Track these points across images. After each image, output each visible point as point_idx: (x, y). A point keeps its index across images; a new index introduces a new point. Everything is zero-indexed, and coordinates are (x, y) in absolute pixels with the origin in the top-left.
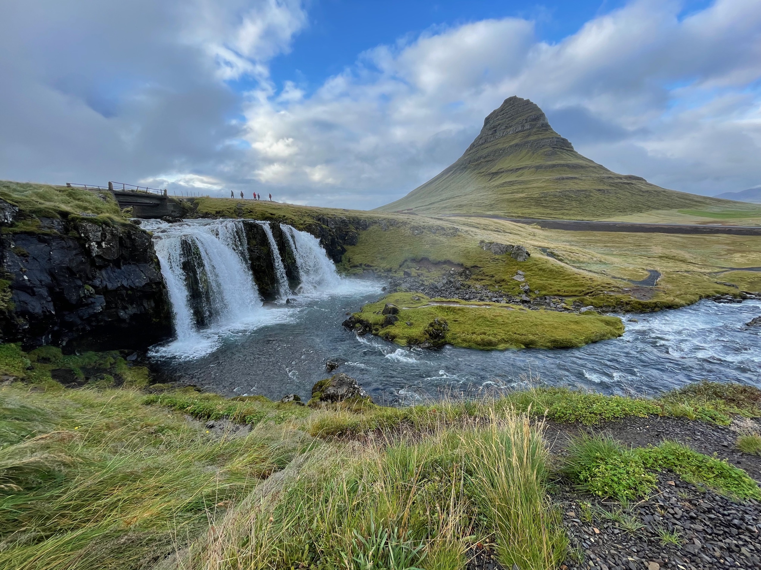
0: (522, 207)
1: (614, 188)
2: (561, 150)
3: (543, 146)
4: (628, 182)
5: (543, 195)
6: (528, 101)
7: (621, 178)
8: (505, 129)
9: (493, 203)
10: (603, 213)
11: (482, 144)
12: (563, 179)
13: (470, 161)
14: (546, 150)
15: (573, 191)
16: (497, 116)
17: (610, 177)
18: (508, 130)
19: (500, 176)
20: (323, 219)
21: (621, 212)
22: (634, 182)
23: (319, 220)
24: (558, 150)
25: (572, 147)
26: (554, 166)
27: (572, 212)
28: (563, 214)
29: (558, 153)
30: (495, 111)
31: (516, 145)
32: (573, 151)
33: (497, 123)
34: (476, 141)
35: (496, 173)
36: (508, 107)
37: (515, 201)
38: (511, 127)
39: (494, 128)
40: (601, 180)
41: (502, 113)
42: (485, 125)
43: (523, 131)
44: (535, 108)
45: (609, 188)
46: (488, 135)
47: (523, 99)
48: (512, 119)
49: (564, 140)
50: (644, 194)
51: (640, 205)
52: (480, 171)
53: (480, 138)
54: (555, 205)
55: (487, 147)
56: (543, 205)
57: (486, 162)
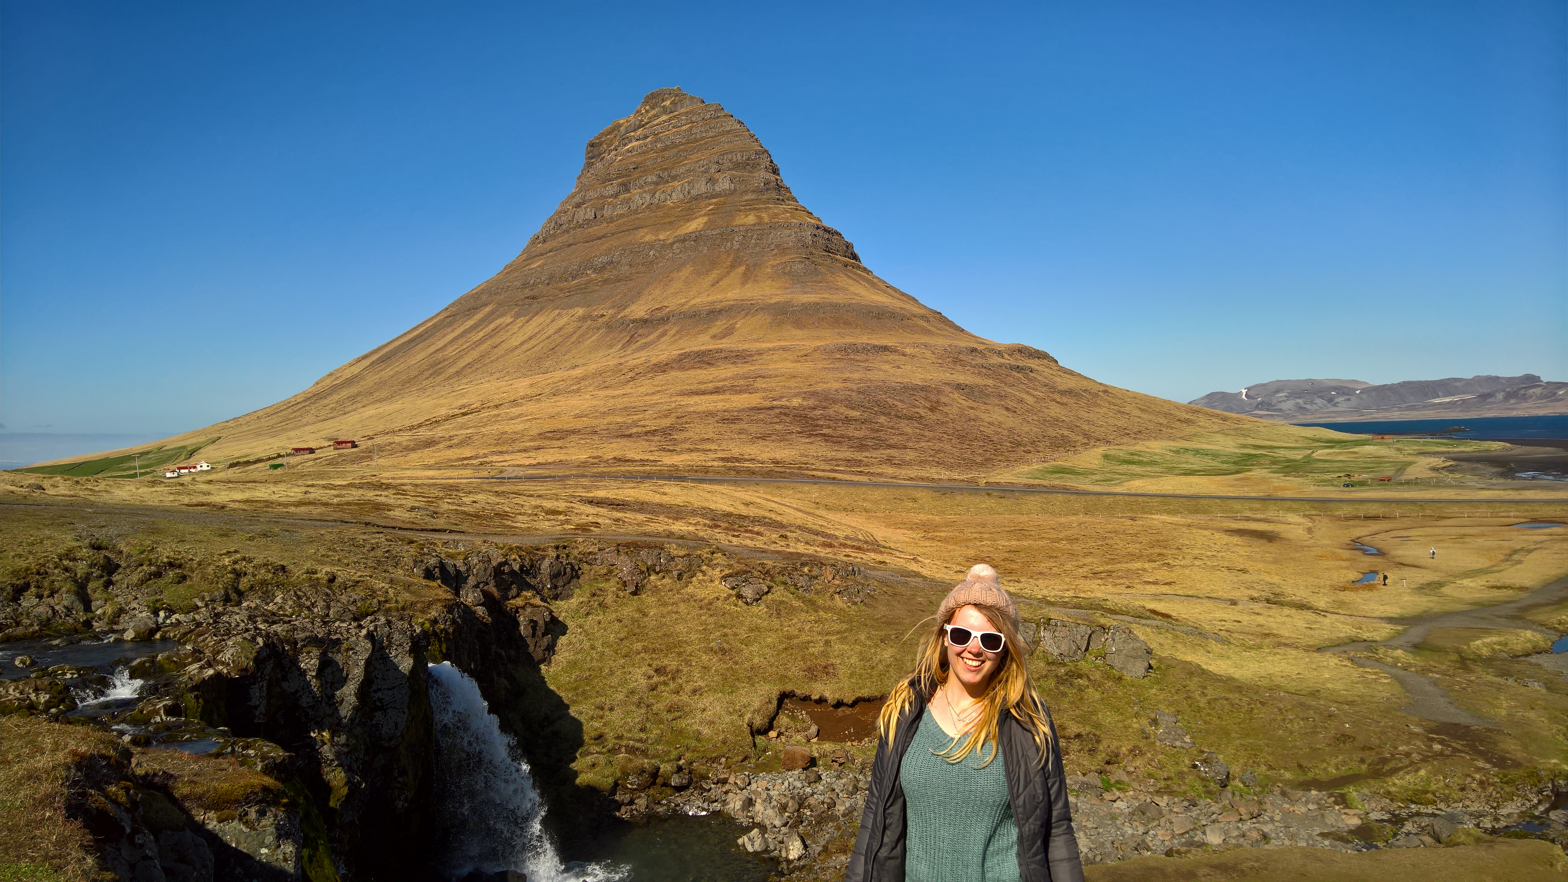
0: (763, 438)
1: (990, 382)
2: (829, 262)
4: (1021, 364)
5: (813, 400)
7: (1000, 354)
8: (654, 183)
9: (666, 422)
11: (587, 223)
12: (856, 350)
13: (550, 276)
14: (787, 259)
15: (894, 388)
16: (625, 141)
17: (974, 350)
18: (668, 188)
19: (661, 331)
22: (1033, 363)
24: (820, 261)
25: (856, 256)
26: (818, 308)
28: (889, 461)
29: (822, 269)
31: (699, 237)
32: (859, 267)
33: (628, 162)
35: (643, 321)
36: (659, 116)
37: (735, 418)
38: (674, 178)
39: (620, 174)
40: (955, 358)
41: (641, 133)
42: (589, 165)
43: (714, 196)
45: (979, 381)
46: (600, 198)
48: (674, 155)
49: (833, 233)
50: (1065, 400)
51: (1066, 433)
52: (590, 311)
53: (576, 202)
54: (857, 434)
55: (604, 236)
56: (825, 431)
57: (606, 281)
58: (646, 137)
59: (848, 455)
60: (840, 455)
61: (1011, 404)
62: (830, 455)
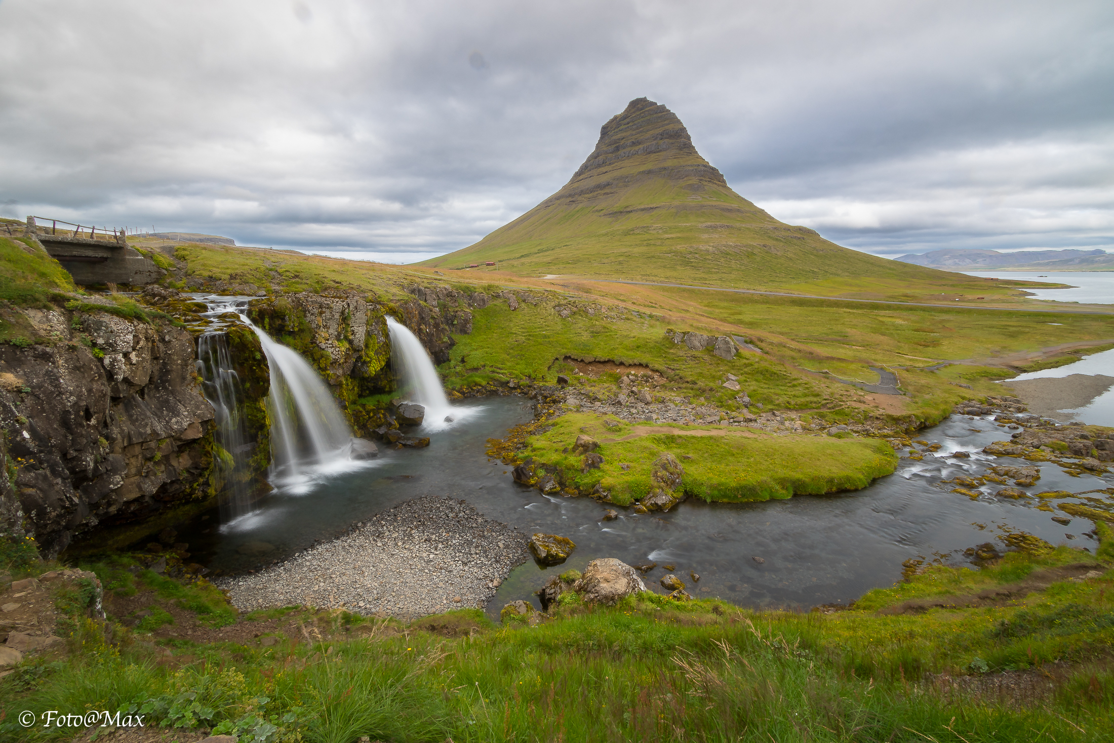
0: (664, 267)
1: (782, 244)
2: (710, 184)
3: (686, 176)
4: (799, 236)
5: (691, 250)
6: (663, 107)
7: (789, 230)
8: (631, 146)
9: (621, 259)
10: (772, 279)
11: (599, 166)
12: (716, 227)
13: (582, 191)
14: (690, 182)
15: (731, 246)
16: (619, 125)
17: (775, 228)
18: (637, 148)
19: (627, 216)
20: (419, 291)
21: (793, 278)
22: (805, 236)
23: (413, 291)
24: (706, 183)
25: (724, 181)
26: (702, 206)
27: (733, 276)
28: (720, 279)
29: (706, 188)
30: (616, 118)
31: (649, 172)
32: (725, 186)
33: (619, 136)
34: (589, 160)
35: (621, 212)
36: (634, 112)
37: (653, 257)
38: (640, 143)
39: (615, 143)
40: (765, 232)
41: (626, 121)
42: (601, 138)
43: (658, 152)
44: (671, 118)
45: (776, 243)
46: (606, 153)
47: (656, 104)
48: (641, 132)
49: (713, 169)
51: (815, 270)
52: (596, 208)
53: (594, 157)
54: (709, 266)
55: (606, 172)
56: (693, 264)
57: (604, 194)
58: (628, 123)
59: (703, 275)
60: (698, 276)
61: (790, 255)
62: (692, 276)
